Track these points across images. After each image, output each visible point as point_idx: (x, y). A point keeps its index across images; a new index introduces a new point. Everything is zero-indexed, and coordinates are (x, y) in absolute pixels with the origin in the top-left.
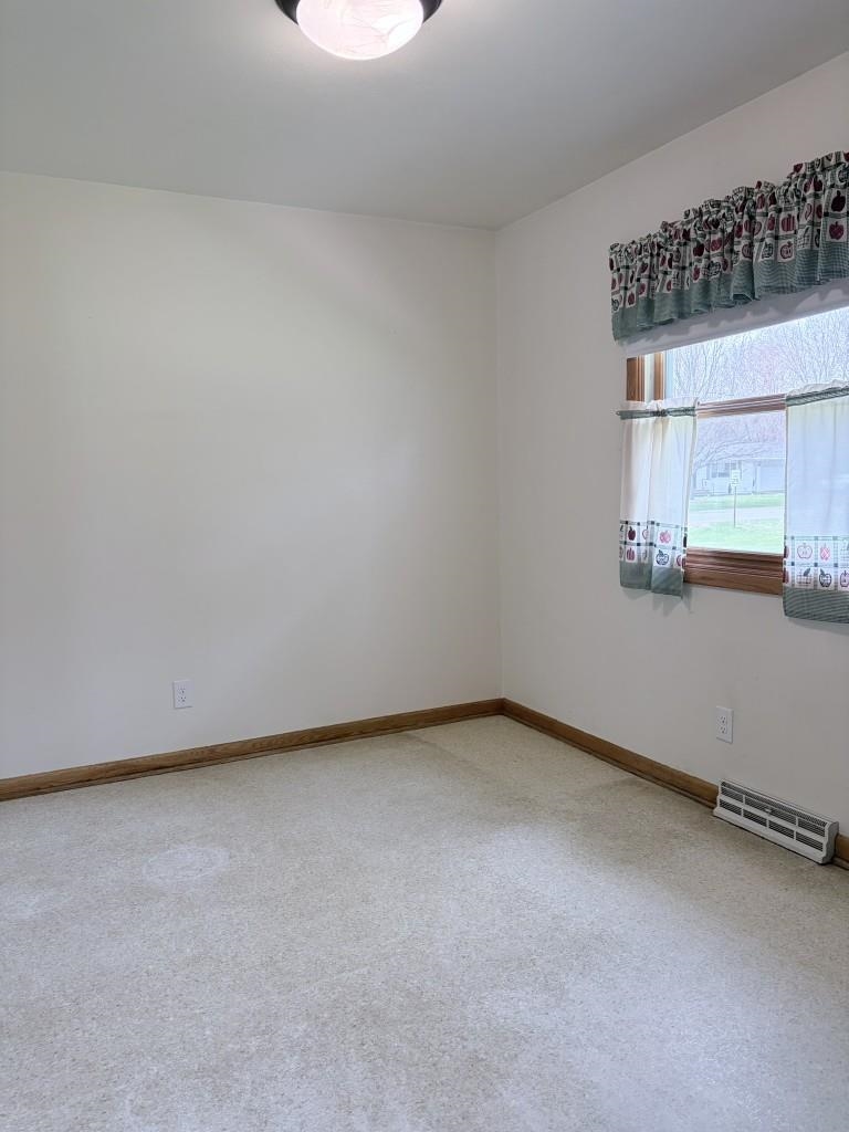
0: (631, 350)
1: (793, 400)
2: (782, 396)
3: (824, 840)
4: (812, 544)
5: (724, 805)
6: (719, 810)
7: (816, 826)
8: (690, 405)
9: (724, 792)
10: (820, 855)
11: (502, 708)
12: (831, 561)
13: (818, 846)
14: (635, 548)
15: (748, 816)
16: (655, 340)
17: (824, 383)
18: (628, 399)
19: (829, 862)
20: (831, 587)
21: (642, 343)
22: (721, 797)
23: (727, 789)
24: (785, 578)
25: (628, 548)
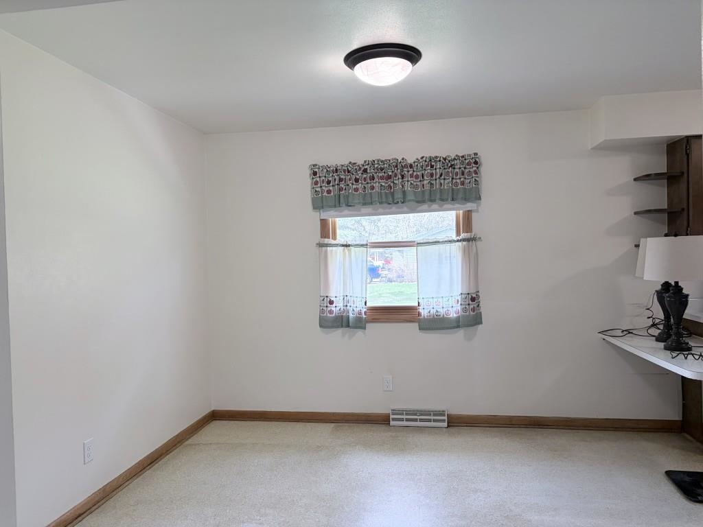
0: (324, 215)
1: (419, 244)
2: (414, 242)
3: (446, 418)
4: (431, 300)
5: (394, 419)
6: (392, 423)
7: (441, 413)
8: (365, 243)
9: (393, 414)
10: (445, 424)
11: (215, 416)
12: (441, 306)
13: (444, 421)
14: (334, 309)
15: (408, 420)
16: (341, 212)
17: (431, 239)
18: (321, 238)
19: (448, 426)
20: (441, 316)
21: (332, 212)
22: (392, 417)
23: (395, 412)
24: (419, 314)
25: (329, 309)
